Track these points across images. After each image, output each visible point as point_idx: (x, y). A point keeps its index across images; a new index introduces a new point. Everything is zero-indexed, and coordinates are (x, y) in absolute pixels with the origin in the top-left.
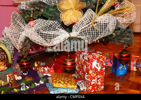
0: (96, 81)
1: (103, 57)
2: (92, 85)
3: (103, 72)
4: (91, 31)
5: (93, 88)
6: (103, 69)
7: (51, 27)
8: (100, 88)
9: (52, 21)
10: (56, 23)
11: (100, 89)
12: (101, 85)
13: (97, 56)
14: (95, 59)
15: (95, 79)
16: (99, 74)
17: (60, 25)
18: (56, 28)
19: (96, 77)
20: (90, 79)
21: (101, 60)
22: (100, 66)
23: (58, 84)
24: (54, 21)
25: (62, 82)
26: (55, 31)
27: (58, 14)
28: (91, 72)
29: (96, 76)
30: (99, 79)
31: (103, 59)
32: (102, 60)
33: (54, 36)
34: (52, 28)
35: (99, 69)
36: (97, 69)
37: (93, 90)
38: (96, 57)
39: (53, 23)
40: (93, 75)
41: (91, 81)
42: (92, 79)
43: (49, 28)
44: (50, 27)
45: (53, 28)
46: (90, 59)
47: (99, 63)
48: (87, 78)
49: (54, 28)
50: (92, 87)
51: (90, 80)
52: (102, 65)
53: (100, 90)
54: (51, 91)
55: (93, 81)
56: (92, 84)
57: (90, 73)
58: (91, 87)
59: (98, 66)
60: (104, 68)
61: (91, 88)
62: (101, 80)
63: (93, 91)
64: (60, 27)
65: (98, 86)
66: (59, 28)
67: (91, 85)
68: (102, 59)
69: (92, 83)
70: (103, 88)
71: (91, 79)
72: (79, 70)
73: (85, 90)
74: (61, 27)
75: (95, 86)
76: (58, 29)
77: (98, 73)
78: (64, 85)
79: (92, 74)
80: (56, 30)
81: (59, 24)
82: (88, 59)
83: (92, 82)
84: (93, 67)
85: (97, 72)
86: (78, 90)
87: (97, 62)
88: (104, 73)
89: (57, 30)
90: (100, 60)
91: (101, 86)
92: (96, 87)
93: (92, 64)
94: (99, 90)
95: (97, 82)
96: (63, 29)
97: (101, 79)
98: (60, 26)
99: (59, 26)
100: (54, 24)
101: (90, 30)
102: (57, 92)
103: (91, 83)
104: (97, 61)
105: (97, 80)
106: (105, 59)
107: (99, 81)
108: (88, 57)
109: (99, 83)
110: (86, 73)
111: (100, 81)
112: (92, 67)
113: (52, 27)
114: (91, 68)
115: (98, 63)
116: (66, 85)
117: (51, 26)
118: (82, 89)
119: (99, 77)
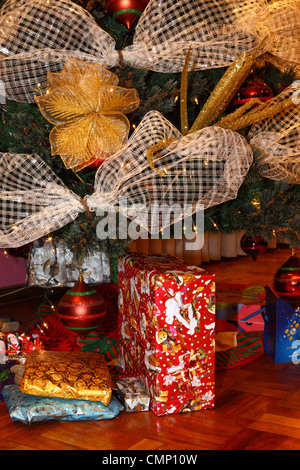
0: (183, 373)
1: (207, 283)
2: (169, 388)
3: (208, 339)
4: (155, 187)
5: (172, 399)
6: (208, 327)
7: (17, 177)
8: (198, 399)
9: (18, 156)
10: (34, 161)
11: (198, 404)
12: (204, 390)
13: (180, 278)
14: (176, 290)
15: (176, 363)
16: (194, 348)
17: (49, 168)
18: (35, 180)
19: (181, 357)
20: (157, 364)
21: (198, 292)
22: (195, 315)
23: (40, 382)
24: (28, 156)
25: (57, 378)
26: (30, 189)
27: (40, 131)
28: (160, 338)
29: (180, 353)
30: (193, 364)
31: (207, 290)
32: (203, 292)
33: (28, 209)
34: (19, 181)
35: (192, 326)
36: (183, 327)
37: (174, 409)
38: (179, 281)
39: (23, 161)
40: (170, 349)
41: (164, 372)
42: (168, 366)
43: (9, 179)
44: (13, 178)
45: (23, 180)
46: (157, 288)
47: (189, 306)
48: (151, 362)
49: (28, 178)
50: (169, 397)
51: (160, 369)
52: (204, 312)
53: (200, 407)
54: (14, 408)
55: (170, 370)
56: (166, 384)
57: (159, 342)
58: (165, 393)
59: (186, 317)
60: (212, 326)
61: (165, 400)
62: (202, 371)
63: (171, 411)
64: (49, 178)
65: (189, 391)
66: (44, 178)
67: (164, 388)
68: (202, 288)
69: (168, 381)
70: (211, 401)
71: (162, 363)
72: (128, 337)
73: (144, 406)
74: (54, 178)
75: (178, 393)
76: (42, 183)
77: (189, 343)
78: (63, 385)
79: (165, 347)
80: (32, 186)
81: (44, 167)
82: (152, 288)
83: (166, 374)
84: (169, 320)
85: (186, 340)
86: (117, 409)
87: (184, 302)
88: (213, 344)
89: (38, 185)
90: (194, 292)
91: (204, 393)
92: (183, 394)
93: (163, 308)
94: (196, 409)
95: (187, 376)
96: (59, 183)
97: (203, 366)
98: (50, 172)
99: (44, 172)
100: (29, 166)
101: (150, 185)
102: (37, 411)
103: (162, 381)
104: (183, 297)
105: (186, 367)
106: (213, 290)
107: (194, 373)
108: (151, 283)
109: (196, 382)
110: (148, 345)
111: (197, 372)
112: (166, 321)
113: (21, 176)
114: (162, 323)
115: (185, 306)
116: (68, 386)
117: (16, 173)
118: (131, 403)
119: (193, 358)
